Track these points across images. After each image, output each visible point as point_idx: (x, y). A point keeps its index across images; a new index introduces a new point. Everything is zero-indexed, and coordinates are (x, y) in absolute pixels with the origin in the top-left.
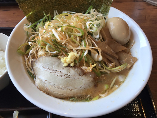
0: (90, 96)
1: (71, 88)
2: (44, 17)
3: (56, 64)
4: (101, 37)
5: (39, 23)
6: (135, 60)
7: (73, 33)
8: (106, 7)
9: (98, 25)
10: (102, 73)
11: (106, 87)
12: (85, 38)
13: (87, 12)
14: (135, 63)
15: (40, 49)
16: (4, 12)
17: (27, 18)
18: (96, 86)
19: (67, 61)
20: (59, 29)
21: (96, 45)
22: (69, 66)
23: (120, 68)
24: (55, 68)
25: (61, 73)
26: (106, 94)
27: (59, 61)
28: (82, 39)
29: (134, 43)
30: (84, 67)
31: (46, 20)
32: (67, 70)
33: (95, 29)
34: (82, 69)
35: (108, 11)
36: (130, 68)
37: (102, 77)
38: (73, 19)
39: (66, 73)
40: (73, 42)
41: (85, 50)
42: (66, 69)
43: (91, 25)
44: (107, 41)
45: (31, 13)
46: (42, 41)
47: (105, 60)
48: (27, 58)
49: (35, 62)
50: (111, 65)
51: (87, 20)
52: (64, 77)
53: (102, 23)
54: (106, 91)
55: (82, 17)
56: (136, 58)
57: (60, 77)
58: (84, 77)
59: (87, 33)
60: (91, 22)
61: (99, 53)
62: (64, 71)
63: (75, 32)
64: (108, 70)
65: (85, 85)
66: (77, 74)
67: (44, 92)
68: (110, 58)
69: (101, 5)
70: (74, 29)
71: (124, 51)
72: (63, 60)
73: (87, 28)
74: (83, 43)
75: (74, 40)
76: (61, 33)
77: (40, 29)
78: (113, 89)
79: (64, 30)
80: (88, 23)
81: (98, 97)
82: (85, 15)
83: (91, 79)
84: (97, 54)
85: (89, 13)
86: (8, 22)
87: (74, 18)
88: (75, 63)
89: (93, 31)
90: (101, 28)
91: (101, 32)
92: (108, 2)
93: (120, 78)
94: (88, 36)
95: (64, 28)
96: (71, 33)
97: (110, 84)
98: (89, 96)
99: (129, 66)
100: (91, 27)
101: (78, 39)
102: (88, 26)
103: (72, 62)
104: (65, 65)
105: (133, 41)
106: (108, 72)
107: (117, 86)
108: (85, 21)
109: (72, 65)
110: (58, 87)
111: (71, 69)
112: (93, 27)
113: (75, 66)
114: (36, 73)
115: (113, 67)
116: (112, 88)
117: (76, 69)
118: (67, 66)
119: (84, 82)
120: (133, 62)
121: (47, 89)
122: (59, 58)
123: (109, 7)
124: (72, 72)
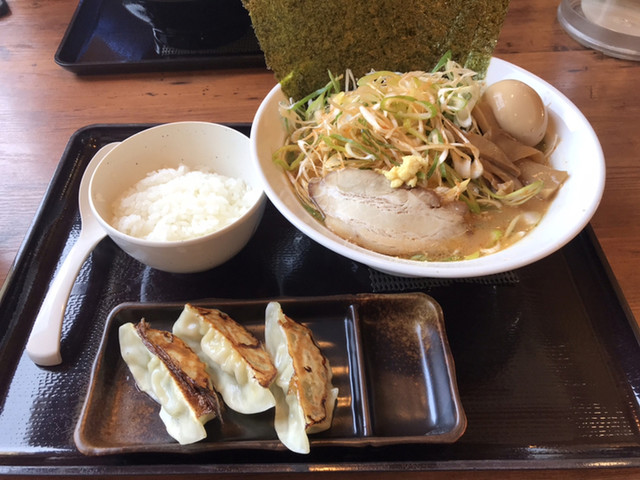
0: (460, 253)
1: (411, 234)
2: (329, 84)
3: (372, 185)
4: (475, 123)
5: (314, 100)
6: (564, 177)
7: (409, 114)
8: (478, 58)
9: (467, 97)
10: (482, 207)
11: (495, 235)
12: (438, 126)
13: (437, 67)
14: (563, 183)
15: (325, 157)
16: (176, 86)
17: (283, 89)
18: (470, 233)
19: (400, 175)
20: (376, 107)
21: (465, 139)
22: (404, 186)
23: (526, 192)
24: (370, 192)
25: (387, 202)
26: (497, 247)
27: (379, 179)
28: (429, 128)
29: (559, 140)
30: (440, 189)
31: (332, 91)
32: (400, 196)
33: (460, 105)
34: (434, 194)
35: (485, 69)
36: (553, 196)
37: (483, 215)
38: (404, 84)
39: (399, 203)
40: (408, 134)
41: (440, 153)
42: (398, 193)
43: (449, 97)
44: (489, 133)
45: (290, 76)
46: (333, 137)
47: (489, 176)
48: (295, 177)
49: (318, 184)
50: (502, 187)
51: (438, 86)
52: (393, 211)
53: (474, 92)
54: (495, 243)
55: (426, 80)
56: (565, 172)
57: (385, 211)
58: (440, 212)
59: (440, 115)
60: (451, 89)
61: (473, 159)
62: (394, 199)
63: (413, 111)
64: (496, 199)
65: (444, 228)
66: (423, 205)
67: (352, 241)
68: (499, 173)
69: (466, 53)
70: (411, 105)
71: (531, 159)
72: (388, 174)
73: (440, 103)
74: (435, 136)
75: (412, 130)
76: (379, 114)
77: (318, 114)
78: (513, 239)
79: (387, 107)
80: (442, 92)
81: (477, 253)
82: (431, 74)
83: (459, 218)
84: (469, 162)
85: (442, 69)
86: (191, 113)
87: (407, 83)
88: (419, 180)
89: (455, 109)
90: (473, 103)
91: (474, 113)
92: (483, 47)
93: (529, 218)
94: (443, 121)
95: (387, 103)
96: (405, 115)
97: (505, 229)
98: (456, 251)
99: (549, 191)
100: (450, 100)
101: (421, 127)
102: (442, 100)
103: (411, 178)
104: (396, 183)
105: (556, 136)
106: (499, 205)
107: (522, 233)
108: (432, 88)
109: (412, 183)
110: (383, 233)
111: (409, 193)
112: (455, 99)
113: (417, 188)
114: (323, 208)
115: (508, 191)
116: (510, 236)
117: (423, 193)
118: (399, 188)
119: (442, 223)
120: (558, 183)
121: (358, 236)
122: (377, 172)
123: (488, 59)
124: (413, 199)
